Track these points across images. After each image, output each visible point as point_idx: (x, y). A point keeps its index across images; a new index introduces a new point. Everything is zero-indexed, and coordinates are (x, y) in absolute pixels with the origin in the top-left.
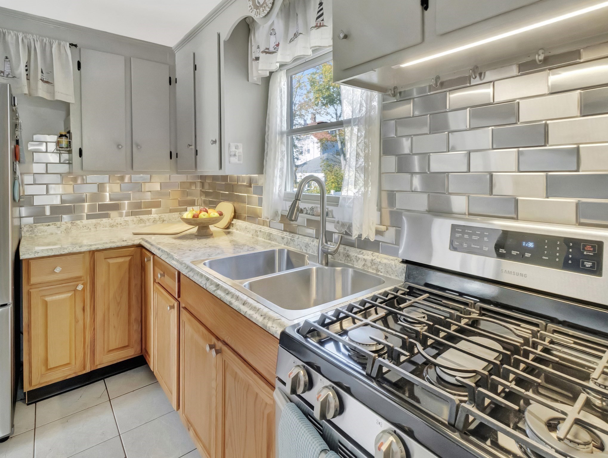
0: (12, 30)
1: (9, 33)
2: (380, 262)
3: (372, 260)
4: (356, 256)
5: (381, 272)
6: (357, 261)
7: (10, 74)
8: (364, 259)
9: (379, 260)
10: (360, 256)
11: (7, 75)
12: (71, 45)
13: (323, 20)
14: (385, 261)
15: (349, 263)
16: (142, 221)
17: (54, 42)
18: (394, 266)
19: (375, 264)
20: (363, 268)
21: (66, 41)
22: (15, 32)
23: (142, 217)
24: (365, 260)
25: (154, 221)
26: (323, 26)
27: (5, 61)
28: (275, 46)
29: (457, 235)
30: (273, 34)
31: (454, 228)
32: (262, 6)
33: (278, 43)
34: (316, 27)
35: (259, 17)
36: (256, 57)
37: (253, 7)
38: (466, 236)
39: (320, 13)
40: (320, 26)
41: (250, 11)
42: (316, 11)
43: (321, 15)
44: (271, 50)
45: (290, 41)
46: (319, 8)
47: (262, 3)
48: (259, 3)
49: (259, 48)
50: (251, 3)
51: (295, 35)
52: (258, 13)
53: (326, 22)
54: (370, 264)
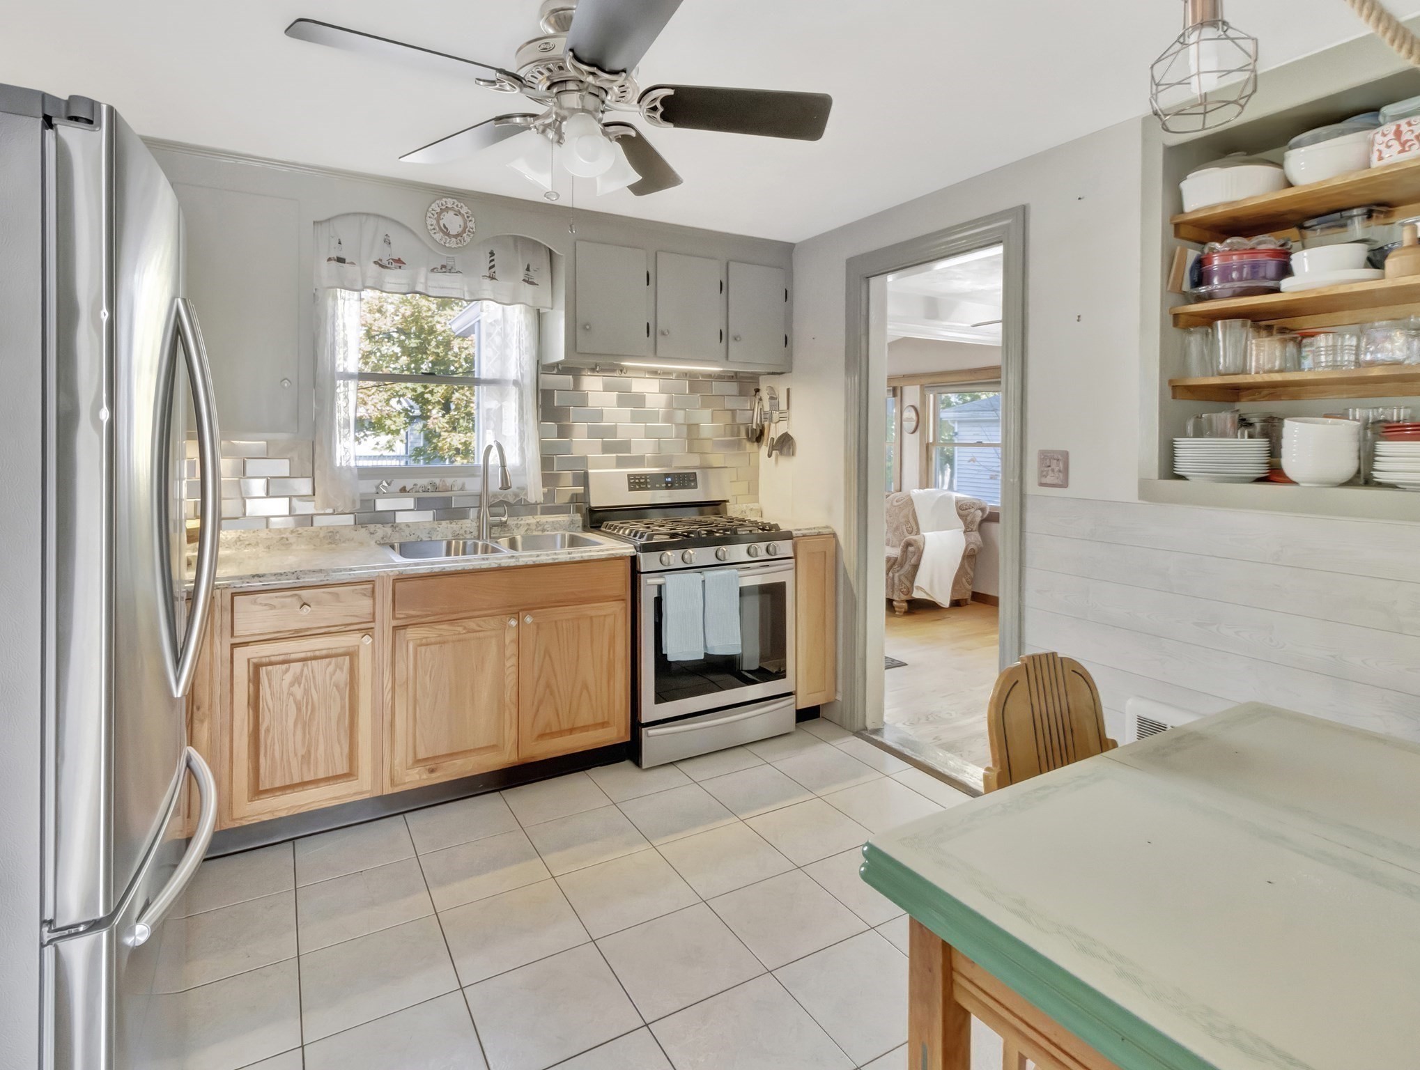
2: (546, 522)
3: (537, 523)
4: (518, 524)
6: (518, 528)
9: (544, 521)
10: (522, 522)
13: (494, 272)
14: (551, 520)
15: (509, 531)
18: (563, 522)
19: (540, 525)
20: (528, 533)
24: (528, 524)
26: (495, 279)
28: (391, 261)
29: (632, 481)
30: (387, 242)
31: (629, 475)
32: (456, 236)
33: (397, 259)
34: (489, 277)
35: (447, 245)
36: (339, 256)
37: (437, 229)
38: (637, 481)
39: (492, 264)
40: (492, 278)
41: (431, 230)
42: (489, 259)
43: (493, 266)
44: (385, 262)
45: (432, 270)
46: (490, 257)
47: (453, 232)
48: (447, 230)
49: (340, 243)
50: (434, 222)
51: (443, 266)
52: (448, 241)
53: (497, 276)
54: (534, 527)
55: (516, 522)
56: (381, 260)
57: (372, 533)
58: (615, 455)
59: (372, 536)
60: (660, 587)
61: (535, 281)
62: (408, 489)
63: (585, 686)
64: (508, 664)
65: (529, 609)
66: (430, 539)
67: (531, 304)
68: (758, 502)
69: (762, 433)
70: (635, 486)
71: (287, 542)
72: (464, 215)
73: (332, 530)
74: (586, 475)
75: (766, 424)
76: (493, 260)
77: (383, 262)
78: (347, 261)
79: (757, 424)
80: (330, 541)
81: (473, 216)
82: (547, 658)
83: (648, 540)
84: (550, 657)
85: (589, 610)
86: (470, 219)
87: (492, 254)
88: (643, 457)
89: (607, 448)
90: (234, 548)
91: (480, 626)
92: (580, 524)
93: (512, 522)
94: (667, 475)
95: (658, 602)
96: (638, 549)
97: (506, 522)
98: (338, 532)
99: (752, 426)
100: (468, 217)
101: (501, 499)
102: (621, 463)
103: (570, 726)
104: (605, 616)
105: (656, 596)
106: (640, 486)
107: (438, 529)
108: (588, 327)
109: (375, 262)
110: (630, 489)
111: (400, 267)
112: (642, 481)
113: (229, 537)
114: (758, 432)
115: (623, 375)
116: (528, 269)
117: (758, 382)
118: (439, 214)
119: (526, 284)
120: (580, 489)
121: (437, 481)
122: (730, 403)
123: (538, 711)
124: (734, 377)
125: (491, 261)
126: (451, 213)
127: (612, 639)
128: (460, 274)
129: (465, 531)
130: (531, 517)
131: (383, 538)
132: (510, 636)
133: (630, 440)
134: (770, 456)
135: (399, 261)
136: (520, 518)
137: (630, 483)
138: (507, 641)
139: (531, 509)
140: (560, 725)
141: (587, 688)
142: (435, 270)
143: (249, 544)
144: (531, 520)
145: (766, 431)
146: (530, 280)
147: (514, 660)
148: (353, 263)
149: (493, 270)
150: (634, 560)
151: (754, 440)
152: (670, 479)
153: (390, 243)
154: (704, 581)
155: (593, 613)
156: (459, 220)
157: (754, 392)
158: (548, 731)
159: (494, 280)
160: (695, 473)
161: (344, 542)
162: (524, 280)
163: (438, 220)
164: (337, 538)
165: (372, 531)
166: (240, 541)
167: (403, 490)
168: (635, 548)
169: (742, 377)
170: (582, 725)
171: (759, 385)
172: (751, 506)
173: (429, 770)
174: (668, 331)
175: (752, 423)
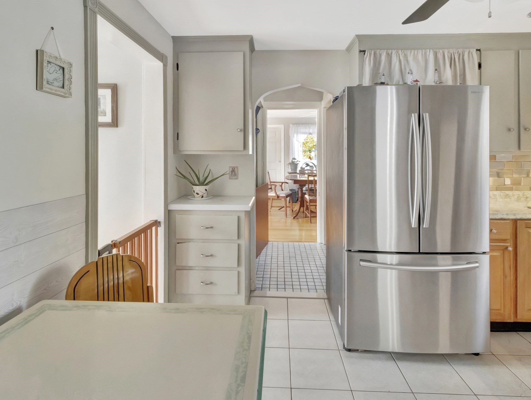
0: (440, 49)
1: (439, 51)
7: (437, 81)
11: (436, 82)
12: (477, 50)
16: (507, 196)
17: (466, 51)
21: (473, 48)
22: (442, 50)
23: (507, 192)
25: (518, 197)
27: (435, 72)
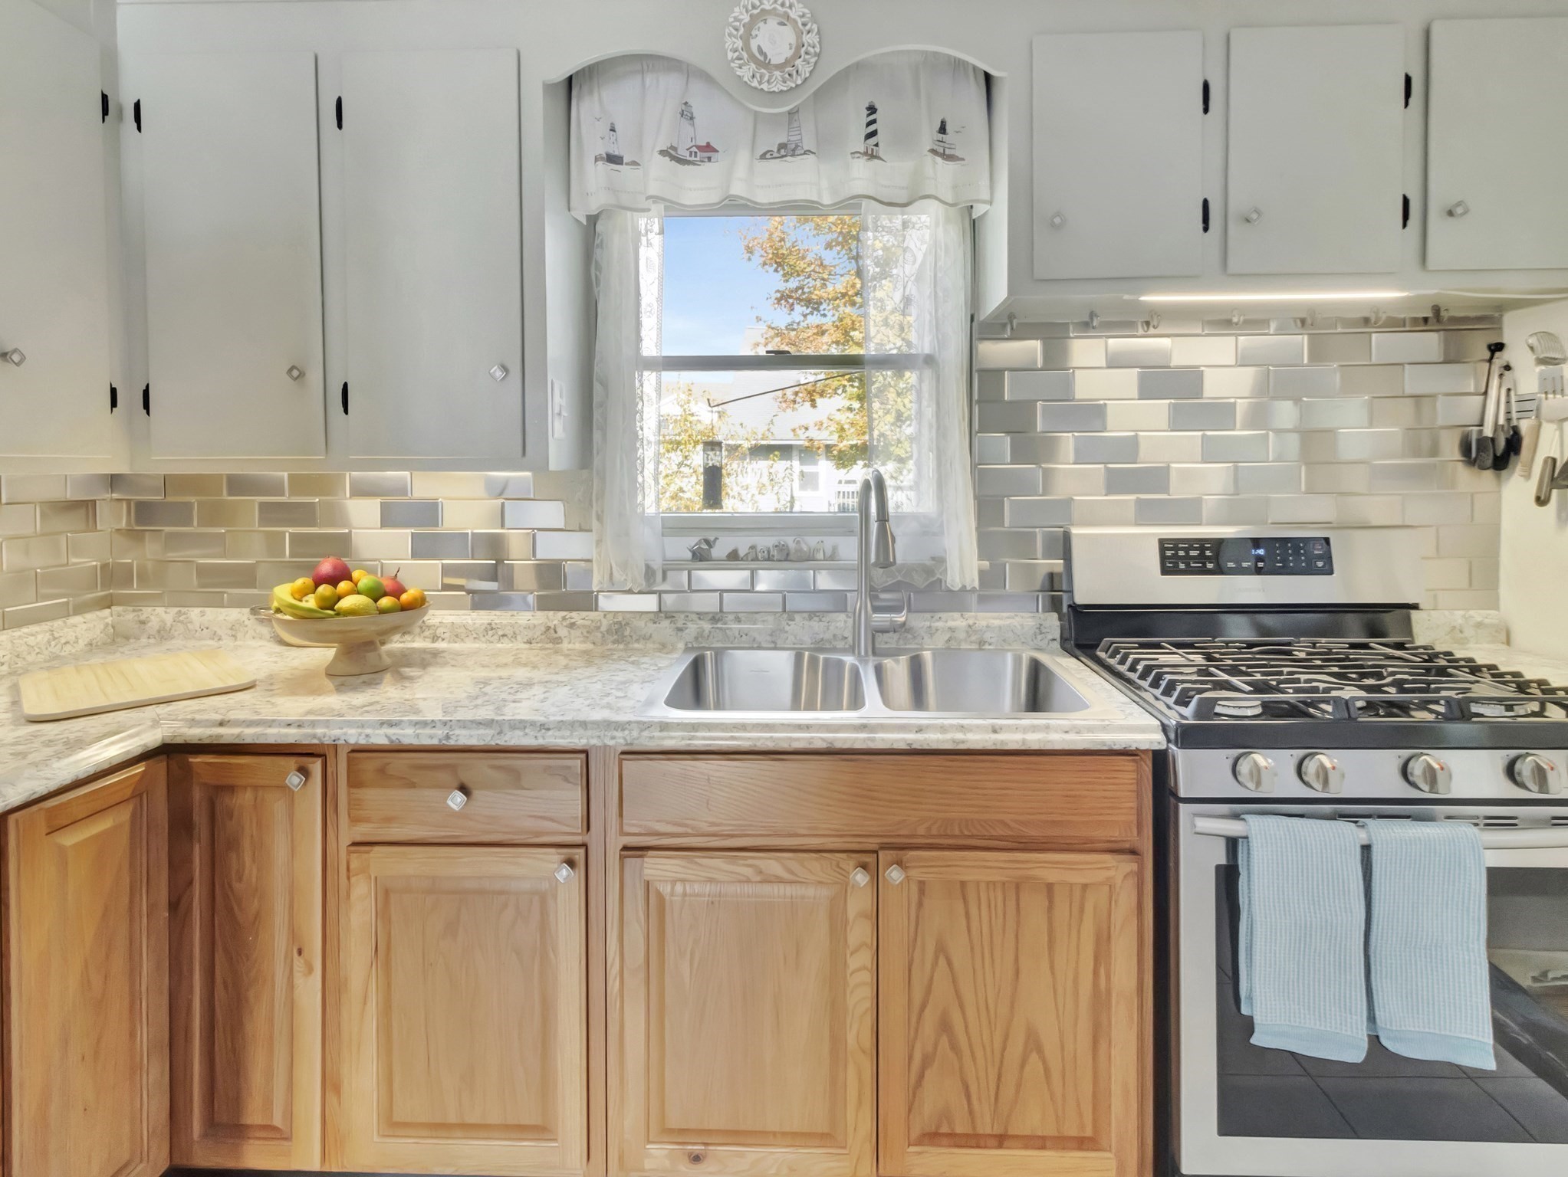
2: (988, 626)
3: (970, 626)
4: (930, 627)
5: (990, 644)
6: (932, 635)
8: (950, 628)
9: (984, 623)
10: (939, 624)
13: (877, 145)
14: (997, 622)
15: (910, 644)
18: (1019, 627)
19: (976, 632)
20: (947, 645)
24: (952, 630)
26: (877, 157)
28: (694, 149)
29: (1169, 553)
30: (686, 114)
31: (1163, 543)
32: (780, 67)
33: (705, 144)
34: (866, 154)
35: (765, 87)
36: (611, 152)
37: (745, 55)
38: (1181, 553)
39: (872, 128)
40: (873, 156)
41: (733, 60)
42: (865, 120)
43: (873, 134)
44: (683, 153)
45: (763, 157)
46: (869, 115)
47: (777, 60)
48: (765, 56)
49: (613, 130)
50: (739, 44)
51: (782, 146)
52: (766, 78)
53: (881, 151)
54: (962, 635)
55: (928, 624)
56: (675, 149)
57: (680, 630)
58: (1133, 497)
59: (680, 634)
60: (1232, 844)
61: (958, 153)
62: (742, 553)
63: (1034, 1043)
64: (854, 963)
65: (900, 848)
66: (773, 645)
67: (950, 200)
68: (1496, 607)
69: (1514, 443)
70: (1176, 565)
71: (556, 636)
72: (795, 21)
73: (620, 619)
74: (1067, 538)
75: (1525, 426)
76: (874, 122)
77: (680, 151)
78: (625, 160)
79: (1496, 427)
80: (615, 637)
81: (814, 20)
82: (942, 961)
83: (1198, 714)
84: (949, 963)
85: (1048, 867)
86: (808, 28)
87: (872, 110)
88: (1197, 502)
89: (1116, 483)
90: (483, 639)
91: (791, 872)
92: (1057, 634)
93: (919, 622)
94: (1256, 542)
95: (1228, 878)
96: (1172, 736)
97: (904, 624)
98: (627, 624)
99: (1481, 432)
100: (804, 25)
101: (899, 578)
102: (1146, 514)
103: (998, 1130)
104: (1085, 887)
105: (1223, 861)
106: (1188, 565)
107: (787, 628)
108: (1057, 220)
109: (663, 153)
110: (1165, 571)
111: (709, 159)
112: (1193, 553)
113: (478, 622)
114: (1501, 444)
115: (1152, 331)
116: (943, 129)
117: (1501, 329)
118: (750, 27)
119: (939, 160)
120: (1058, 564)
121: (790, 541)
122: (1414, 381)
123: (921, 1077)
124: (1434, 319)
125: (869, 124)
126: (772, 22)
127: (1103, 941)
128: (812, 156)
129: (835, 636)
130: (956, 615)
131: (696, 638)
132: (859, 903)
133: (1168, 467)
134: (1541, 501)
135: (708, 148)
136: (938, 615)
137: (1163, 558)
138: (852, 913)
139: (956, 600)
140: (973, 1122)
141: (1040, 1050)
142: (768, 156)
143: (503, 636)
144: (956, 621)
145: (1526, 444)
146: (948, 152)
147: (865, 958)
148: (634, 163)
149: (873, 141)
150: (1160, 762)
151: (1489, 461)
152: (1261, 552)
153: (692, 118)
154: (1366, 849)
155: (1052, 876)
156: (788, 35)
157: (1488, 355)
158: (944, 1129)
159: (876, 161)
160: (1327, 540)
161: (637, 641)
162: (933, 151)
163: (747, 38)
164: (627, 633)
165: (680, 625)
166: (492, 629)
167: (733, 556)
168: (1165, 728)
169: (1454, 320)
170: (1027, 1132)
171: (1501, 334)
172: (1478, 615)
173: (690, 1155)
174: (1257, 211)
175: (1481, 425)
